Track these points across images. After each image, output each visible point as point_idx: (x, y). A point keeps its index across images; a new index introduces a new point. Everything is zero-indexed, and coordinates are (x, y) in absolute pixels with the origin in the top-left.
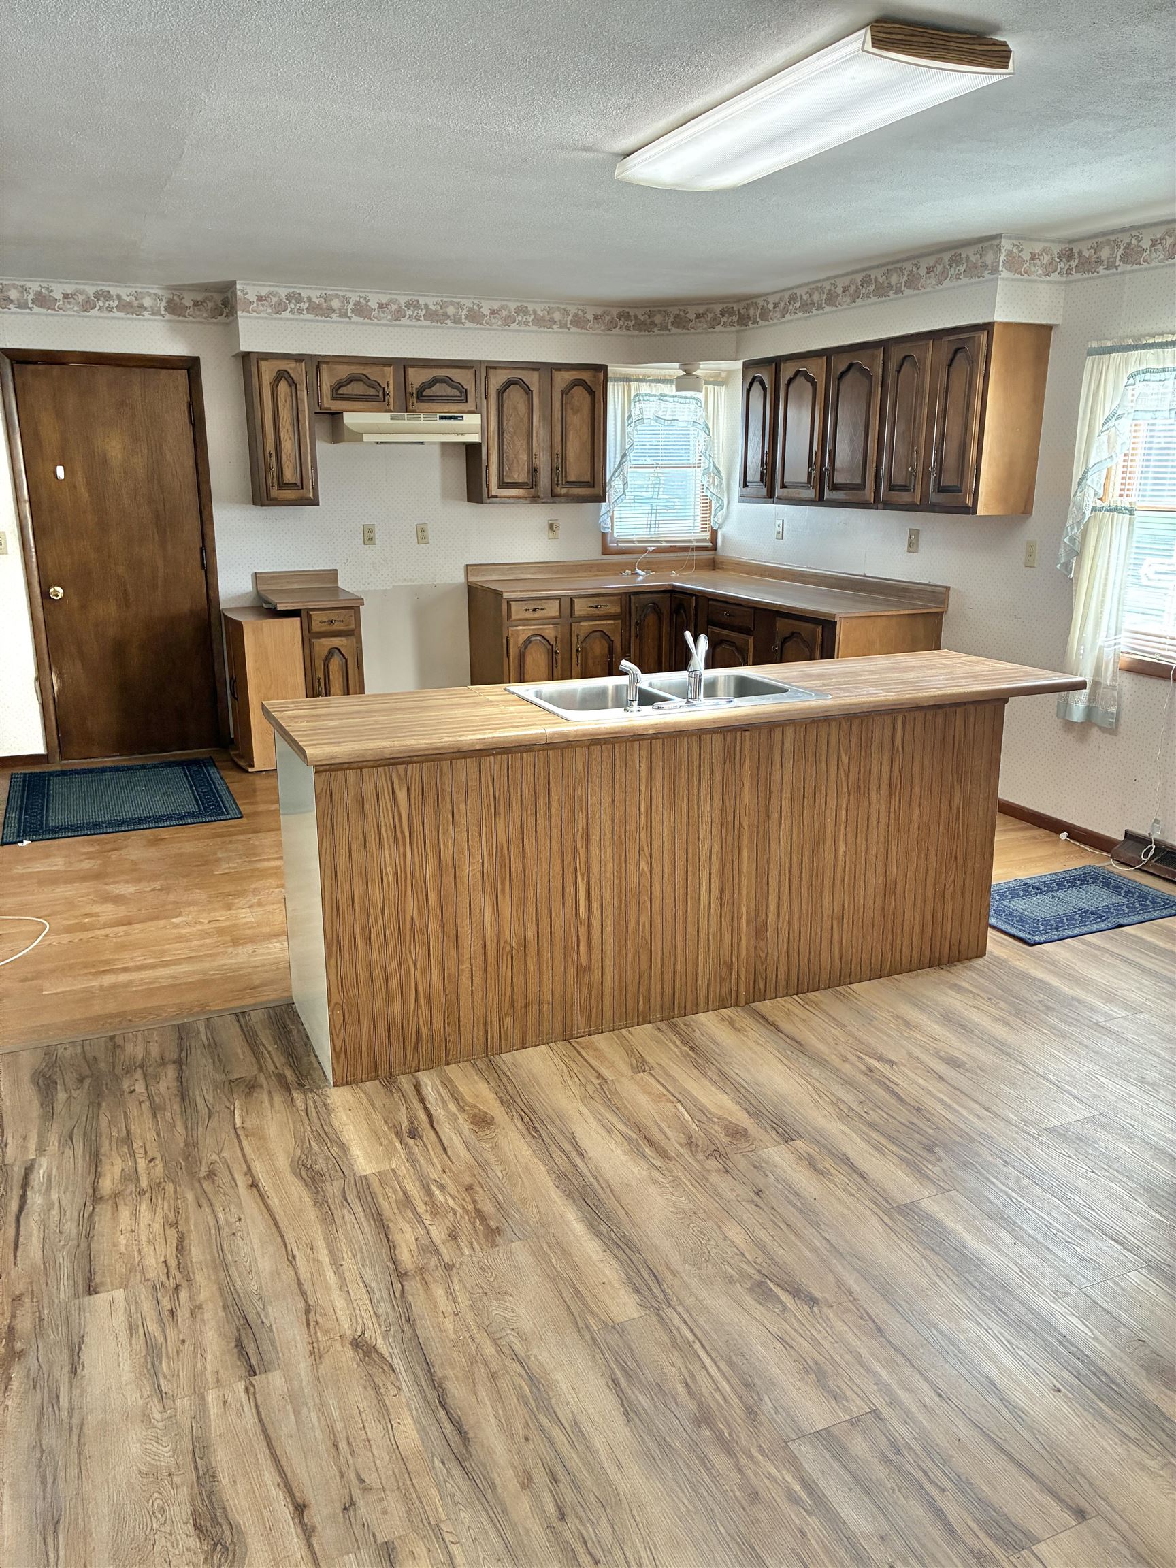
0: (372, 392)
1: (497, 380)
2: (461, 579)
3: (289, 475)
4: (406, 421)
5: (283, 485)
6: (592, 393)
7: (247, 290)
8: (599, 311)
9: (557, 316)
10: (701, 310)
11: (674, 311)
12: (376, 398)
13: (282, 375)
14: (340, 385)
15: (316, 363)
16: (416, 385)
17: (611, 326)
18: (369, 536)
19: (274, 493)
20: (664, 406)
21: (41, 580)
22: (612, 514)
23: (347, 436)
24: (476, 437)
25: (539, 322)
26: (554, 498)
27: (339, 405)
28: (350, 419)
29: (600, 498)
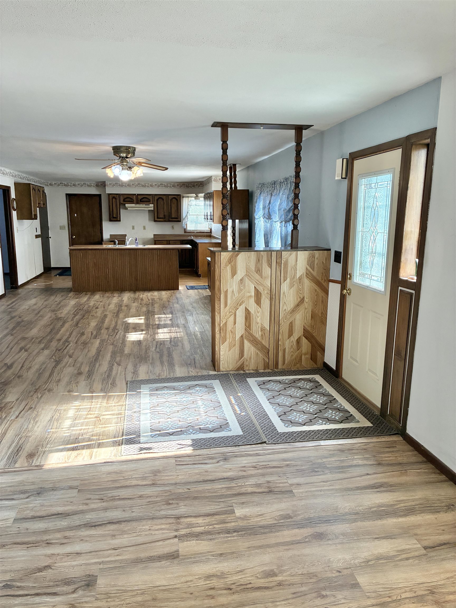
0: (131, 200)
1: (156, 198)
2: (153, 237)
3: (114, 216)
4: (138, 206)
5: (113, 218)
6: (177, 200)
7: (108, 183)
8: (178, 184)
9: (169, 185)
10: (197, 183)
11: (192, 184)
12: (131, 202)
13: (114, 197)
14: (125, 199)
15: (120, 195)
16: (140, 199)
17: (181, 187)
18: (133, 228)
19: (112, 219)
20: (197, 202)
21: (71, 234)
22: (186, 225)
23: (126, 209)
24: (152, 209)
25: (165, 186)
26: (169, 221)
27: (124, 203)
28: (127, 205)
29: (180, 221)
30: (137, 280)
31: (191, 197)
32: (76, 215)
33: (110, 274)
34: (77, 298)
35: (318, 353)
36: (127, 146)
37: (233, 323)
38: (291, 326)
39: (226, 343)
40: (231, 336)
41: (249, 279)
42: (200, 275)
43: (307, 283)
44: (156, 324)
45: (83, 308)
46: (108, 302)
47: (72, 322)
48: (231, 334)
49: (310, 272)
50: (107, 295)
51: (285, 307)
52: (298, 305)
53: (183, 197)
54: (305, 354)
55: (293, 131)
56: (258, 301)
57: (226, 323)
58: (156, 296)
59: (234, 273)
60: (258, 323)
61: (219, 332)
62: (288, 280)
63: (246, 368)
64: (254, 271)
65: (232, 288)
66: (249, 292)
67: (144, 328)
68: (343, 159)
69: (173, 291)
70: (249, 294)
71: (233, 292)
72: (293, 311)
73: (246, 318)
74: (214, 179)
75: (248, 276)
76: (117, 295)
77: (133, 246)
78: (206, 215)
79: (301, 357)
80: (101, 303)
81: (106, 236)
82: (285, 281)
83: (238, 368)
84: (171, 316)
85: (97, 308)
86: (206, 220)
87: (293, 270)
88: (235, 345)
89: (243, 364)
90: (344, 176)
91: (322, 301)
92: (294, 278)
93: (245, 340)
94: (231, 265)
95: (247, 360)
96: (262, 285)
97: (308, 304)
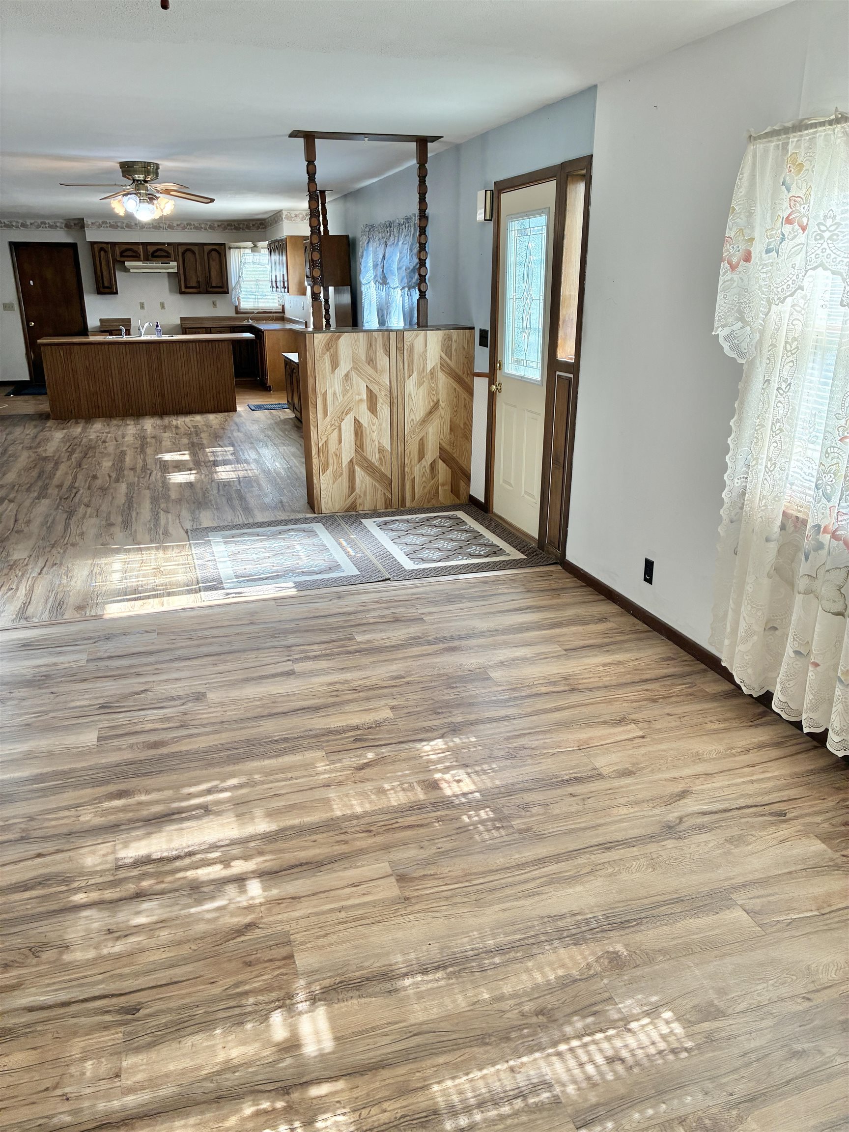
0: (134, 254)
1: (181, 250)
2: (179, 322)
3: (106, 284)
4: (148, 264)
5: (104, 287)
6: (219, 253)
7: (88, 221)
8: (220, 224)
9: (203, 226)
10: (254, 223)
11: (246, 223)
12: (136, 257)
13: (102, 249)
14: (124, 251)
15: (114, 244)
16: (151, 252)
17: (225, 228)
18: (142, 306)
19: (102, 290)
20: (255, 258)
21: (26, 319)
22: (238, 298)
23: (126, 270)
24: (175, 270)
25: (196, 228)
26: (208, 292)
27: (123, 259)
28: (127, 264)
29: (228, 293)
30: (163, 396)
31: (244, 248)
32: (31, 282)
33: (115, 385)
34: (63, 429)
35: (462, 483)
36: (145, 162)
37: (337, 442)
38: (422, 444)
39: (328, 471)
40: (335, 462)
41: (357, 374)
42: (270, 387)
43: (443, 379)
44: (210, 461)
45: (81, 442)
46: (120, 433)
47: (70, 462)
48: (334, 457)
49: (446, 362)
50: (115, 422)
51: (412, 416)
52: (430, 413)
53: (230, 248)
54: (443, 485)
55: (414, 145)
56: (373, 408)
57: (326, 442)
58: (199, 422)
59: (335, 365)
60: (373, 441)
61: (316, 456)
62: (415, 374)
63: (359, 508)
64: (364, 362)
65: (333, 389)
66: (359, 394)
67: (191, 466)
68: (486, 191)
69: (226, 414)
70: (358, 397)
71: (335, 394)
72: (424, 421)
73: (356, 434)
74: (287, 215)
75: (356, 369)
76: (132, 423)
77: (154, 337)
78: (274, 280)
79: (437, 489)
80: (109, 435)
81: (93, 322)
82: (410, 376)
83: (347, 509)
84: (232, 448)
85: (104, 442)
86: (275, 289)
87: (421, 359)
88: (342, 474)
89: (354, 502)
90: (488, 218)
91: (465, 406)
92: (423, 371)
93: (356, 467)
94: (330, 353)
95: (360, 497)
96: (377, 383)
97: (444, 411)
